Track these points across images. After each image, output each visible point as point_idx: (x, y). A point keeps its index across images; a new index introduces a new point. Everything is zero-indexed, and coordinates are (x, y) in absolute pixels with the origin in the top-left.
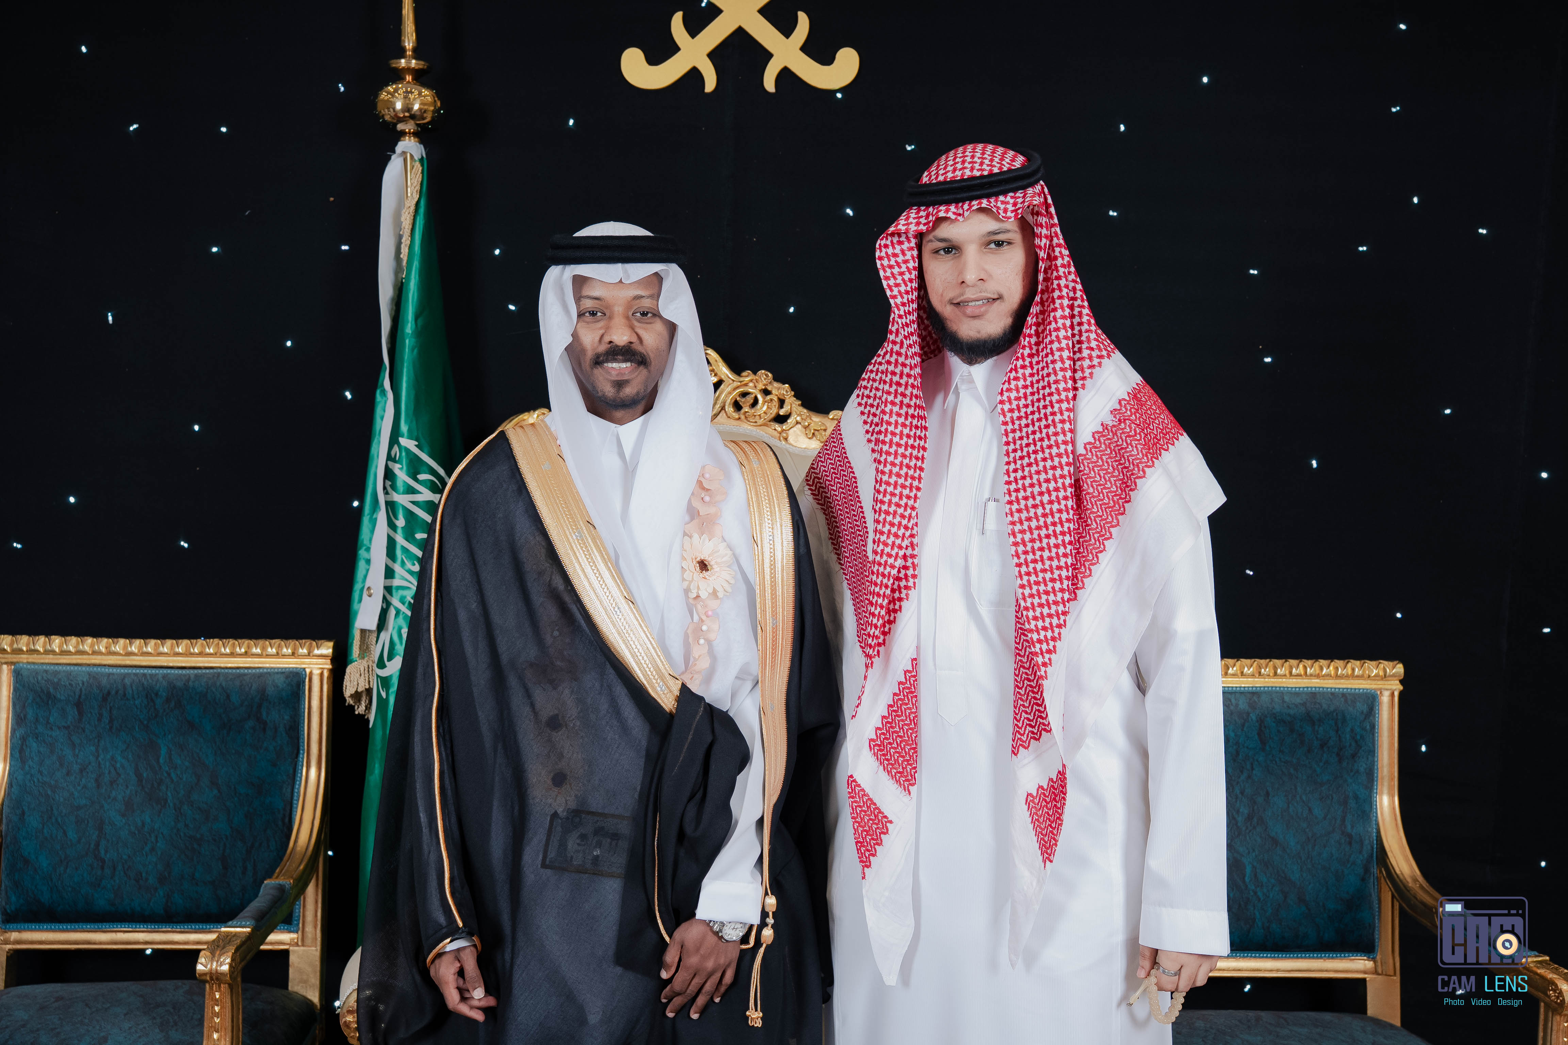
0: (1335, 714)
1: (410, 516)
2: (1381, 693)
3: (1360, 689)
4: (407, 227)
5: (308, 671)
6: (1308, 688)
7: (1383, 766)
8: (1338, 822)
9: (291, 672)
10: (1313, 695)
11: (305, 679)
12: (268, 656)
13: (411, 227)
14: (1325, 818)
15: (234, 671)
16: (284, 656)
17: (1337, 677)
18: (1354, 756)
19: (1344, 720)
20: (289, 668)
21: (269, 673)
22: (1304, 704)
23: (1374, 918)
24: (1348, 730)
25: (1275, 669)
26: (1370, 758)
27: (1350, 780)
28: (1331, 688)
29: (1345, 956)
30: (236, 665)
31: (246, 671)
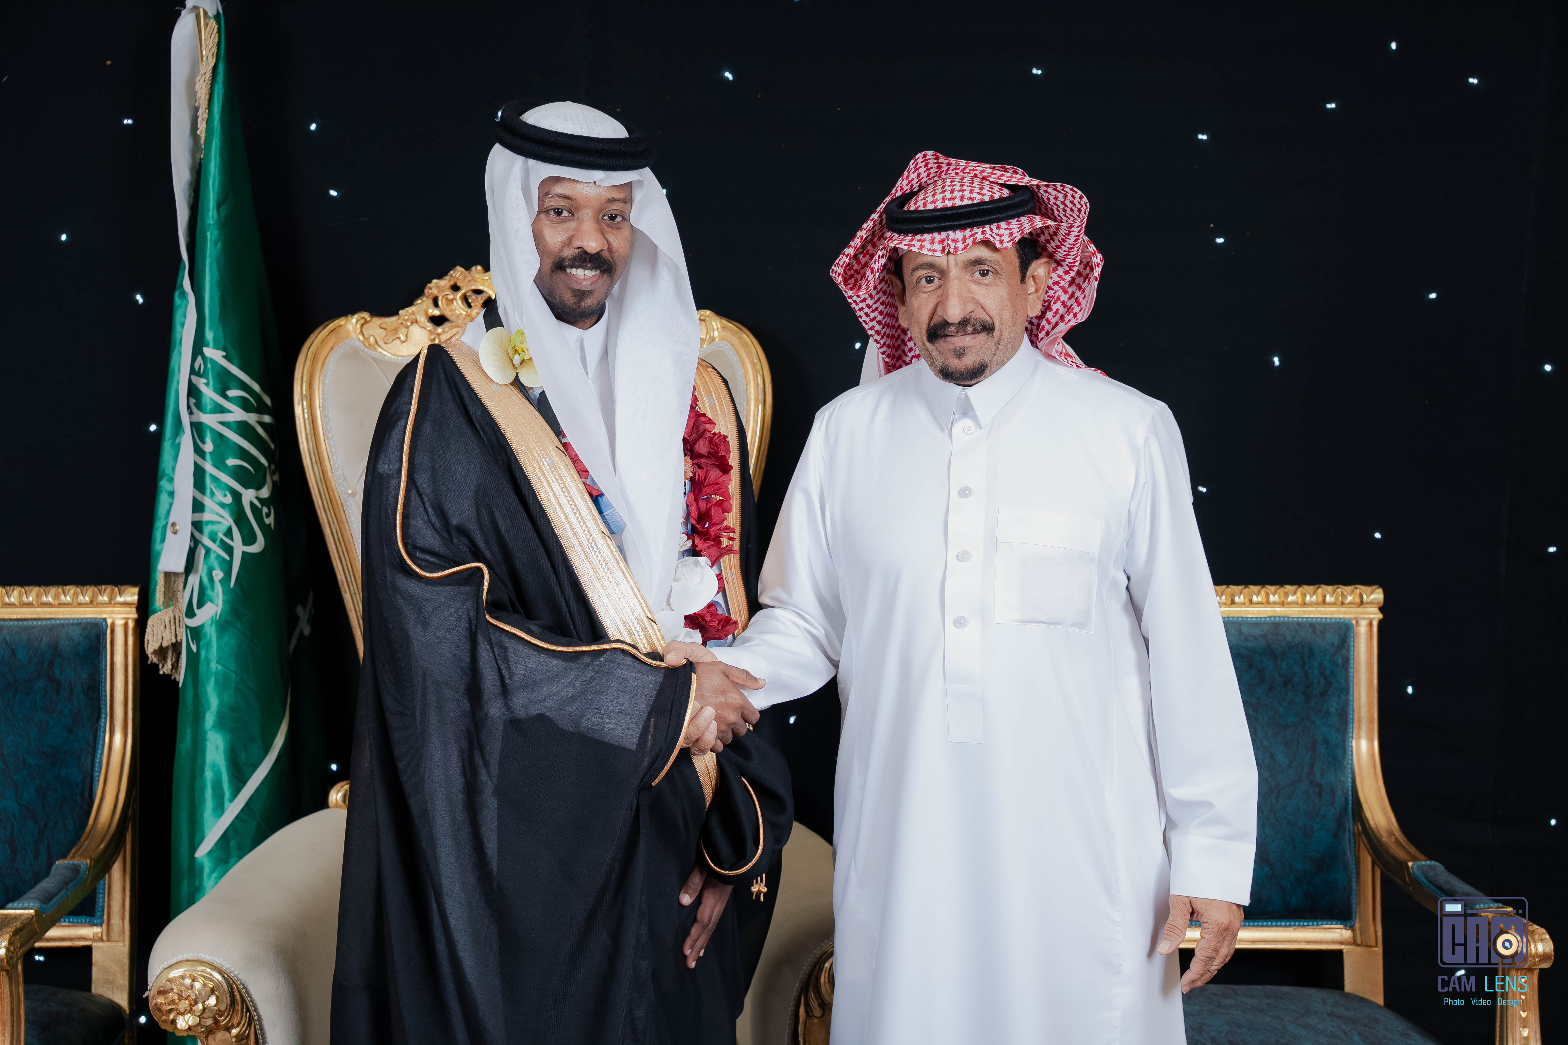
0: (1300, 647)
1: (220, 438)
2: (1357, 622)
3: (1331, 618)
4: (203, 98)
5: (109, 621)
6: (1270, 617)
7: (1359, 708)
8: (1306, 770)
9: (89, 623)
10: (1276, 626)
11: (106, 631)
12: (61, 605)
13: (207, 97)
14: (1290, 766)
15: (21, 623)
16: (80, 605)
17: (1304, 604)
18: (1323, 694)
19: (1311, 653)
20: (87, 619)
21: (62, 625)
22: (1264, 636)
23: (1350, 880)
24: (1316, 664)
25: (1233, 596)
26: (1343, 697)
27: (1318, 722)
28: (1298, 618)
29: (1317, 925)
30: (23, 616)
31: (35, 623)
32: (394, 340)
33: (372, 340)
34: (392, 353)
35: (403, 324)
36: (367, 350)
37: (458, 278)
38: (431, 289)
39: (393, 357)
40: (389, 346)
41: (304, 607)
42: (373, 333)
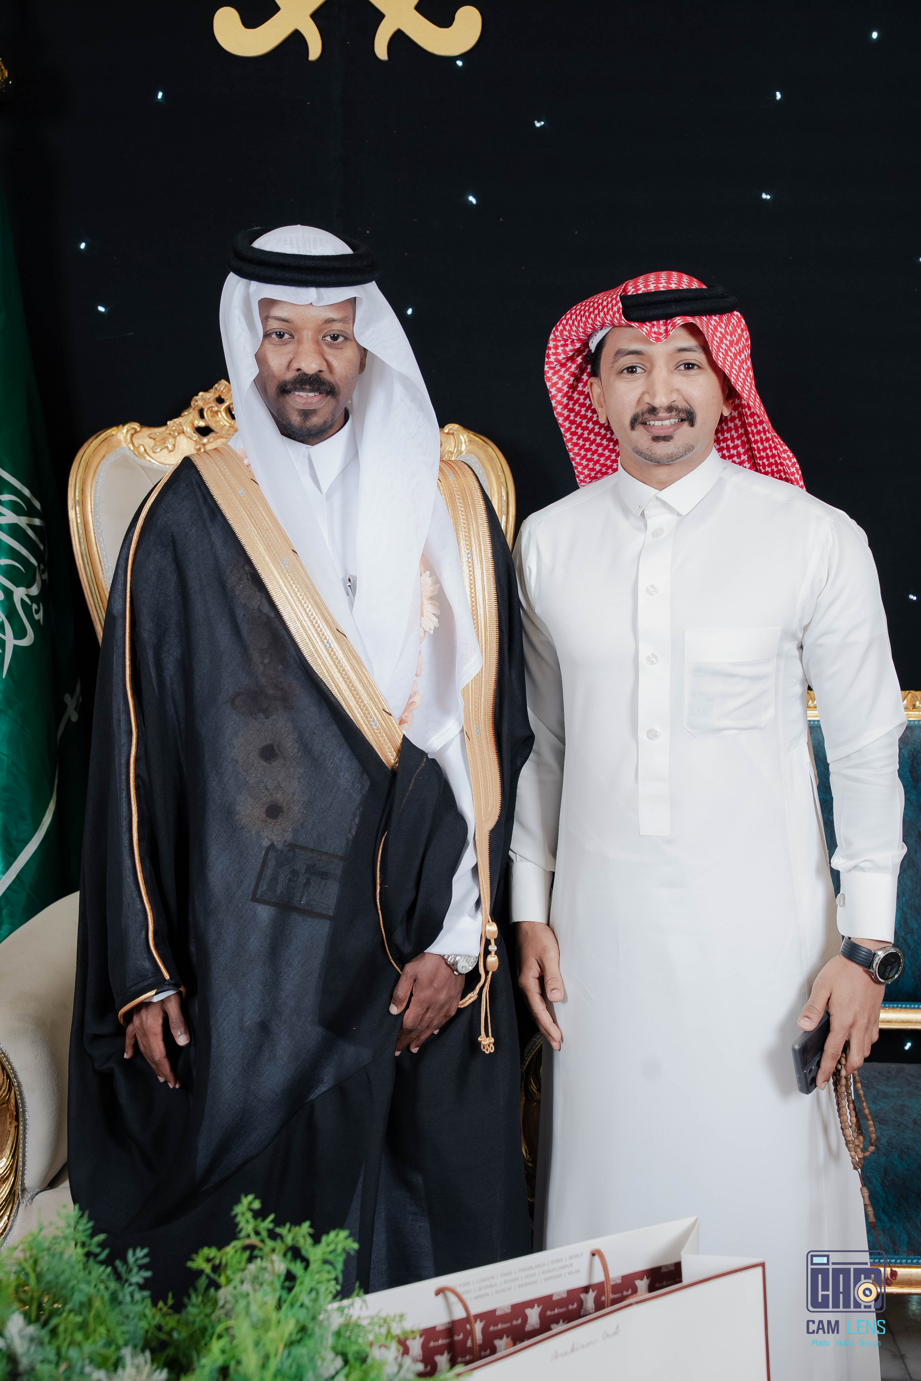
32: (161, 450)
33: (142, 449)
34: (161, 461)
35: (170, 434)
36: (136, 458)
37: (222, 392)
38: (197, 401)
39: (161, 465)
40: (158, 455)
41: (72, 696)
42: (141, 443)
